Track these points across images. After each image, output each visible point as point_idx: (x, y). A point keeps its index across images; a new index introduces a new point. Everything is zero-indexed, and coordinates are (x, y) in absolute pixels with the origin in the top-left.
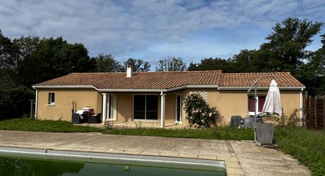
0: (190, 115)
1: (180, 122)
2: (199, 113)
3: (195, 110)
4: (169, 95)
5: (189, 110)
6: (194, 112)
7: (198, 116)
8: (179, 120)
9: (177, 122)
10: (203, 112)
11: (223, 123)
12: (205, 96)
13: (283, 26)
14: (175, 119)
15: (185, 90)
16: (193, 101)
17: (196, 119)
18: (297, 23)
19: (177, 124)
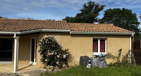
0: (45, 57)
1: (35, 63)
2: (54, 55)
3: (50, 52)
4: (23, 38)
5: (43, 52)
6: (49, 54)
7: (52, 58)
8: (33, 60)
9: (31, 62)
10: (58, 54)
11: (73, 62)
12: (58, 39)
13: (87, 5)
14: (29, 60)
15: (39, 34)
16: (48, 44)
17: (50, 61)
18: (94, 4)
19: (31, 65)
